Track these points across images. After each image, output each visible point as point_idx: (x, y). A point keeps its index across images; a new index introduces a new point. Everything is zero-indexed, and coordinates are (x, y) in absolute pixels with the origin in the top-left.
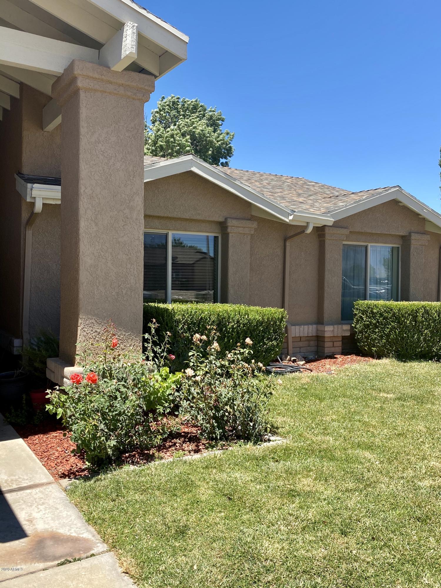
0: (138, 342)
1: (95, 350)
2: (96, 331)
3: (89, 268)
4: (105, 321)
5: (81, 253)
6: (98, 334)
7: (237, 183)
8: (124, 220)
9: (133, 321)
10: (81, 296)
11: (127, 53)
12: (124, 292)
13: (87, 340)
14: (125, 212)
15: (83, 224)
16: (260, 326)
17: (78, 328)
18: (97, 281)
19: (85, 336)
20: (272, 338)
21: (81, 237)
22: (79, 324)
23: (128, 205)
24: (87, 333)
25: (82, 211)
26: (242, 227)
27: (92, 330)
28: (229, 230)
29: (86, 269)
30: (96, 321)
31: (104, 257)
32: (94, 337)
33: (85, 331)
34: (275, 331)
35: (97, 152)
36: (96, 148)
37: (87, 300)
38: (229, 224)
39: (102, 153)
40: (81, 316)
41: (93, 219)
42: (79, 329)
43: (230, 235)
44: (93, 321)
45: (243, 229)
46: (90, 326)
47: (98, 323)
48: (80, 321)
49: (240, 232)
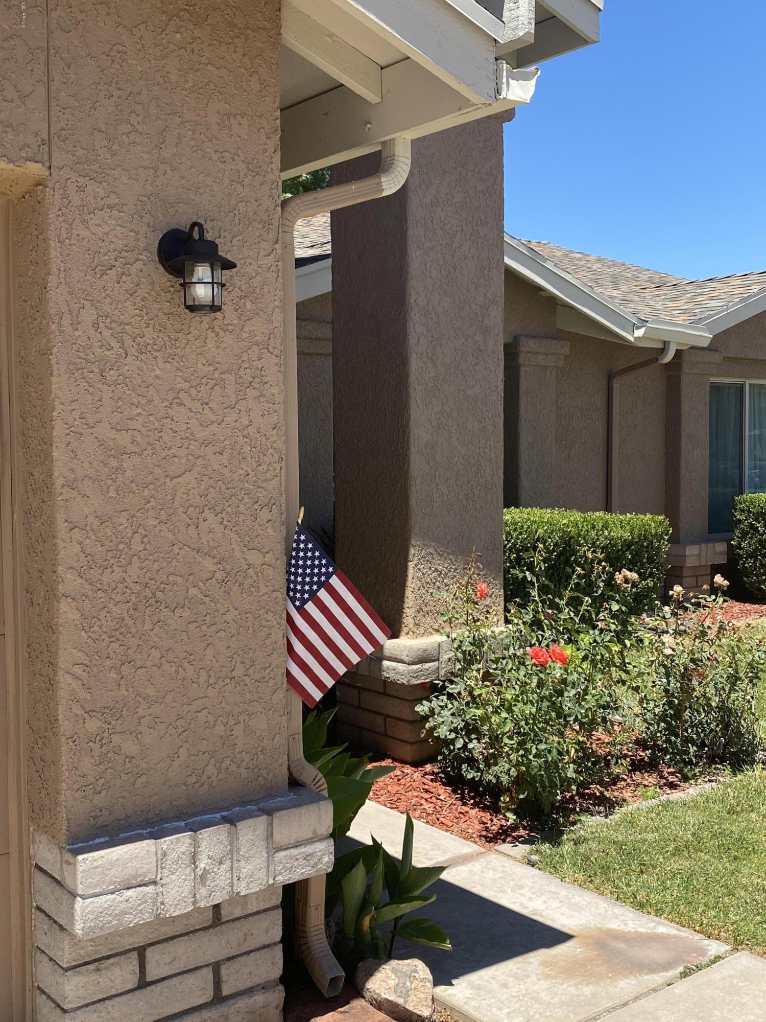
0: (498, 587)
1: (435, 606)
2: (436, 570)
3: (424, 450)
4: (449, 551)
5: (412, 422)
6: (439, 575)
7: (549, 265)
8: (475, 354)
9: (489, 548)
10: (413, 502)
11: (521, 34)
12: (477, 492)
13: (424, 587)
14: (476, 338)
15: (415, 365)
16: (627, 550)
17: (409, 564)
18: (437, 474)
19: (420, 579)
20: (645, 572)
21: (412, 391)
22: (411, 557)
23: (480, 324)
24: (423, 574)
25: (412, 340)
26: (544, 353)
27: (430, 568)
28: (521, 360)
29: (420, 450)
30: (436, 550)
31: (446, 428)
32: (434, 581)
33: (419, 569)
34: (651, 561)
35: (435, 223)
36: (433, 215)
37: (423, 510)
38: (522, 349)
39: (442, 225)
40: (413, 542)
41: (430, 355)
42: (411, 565)
43: (522, 369)
44: (431, 550)
45: (544, 357)
46: (428, 561)
47: (439, 554)
48: (412, 551)
49: (540, 364)
